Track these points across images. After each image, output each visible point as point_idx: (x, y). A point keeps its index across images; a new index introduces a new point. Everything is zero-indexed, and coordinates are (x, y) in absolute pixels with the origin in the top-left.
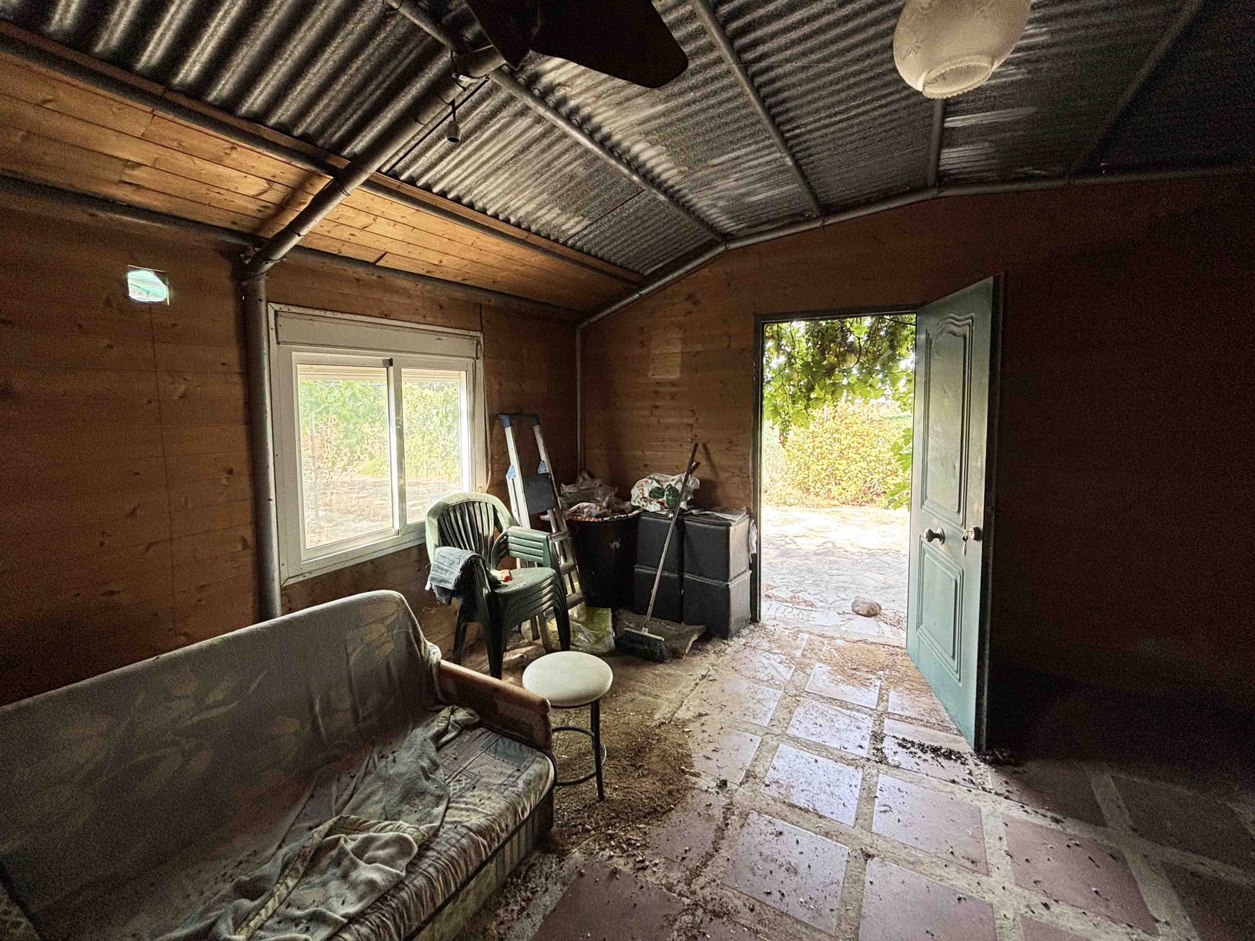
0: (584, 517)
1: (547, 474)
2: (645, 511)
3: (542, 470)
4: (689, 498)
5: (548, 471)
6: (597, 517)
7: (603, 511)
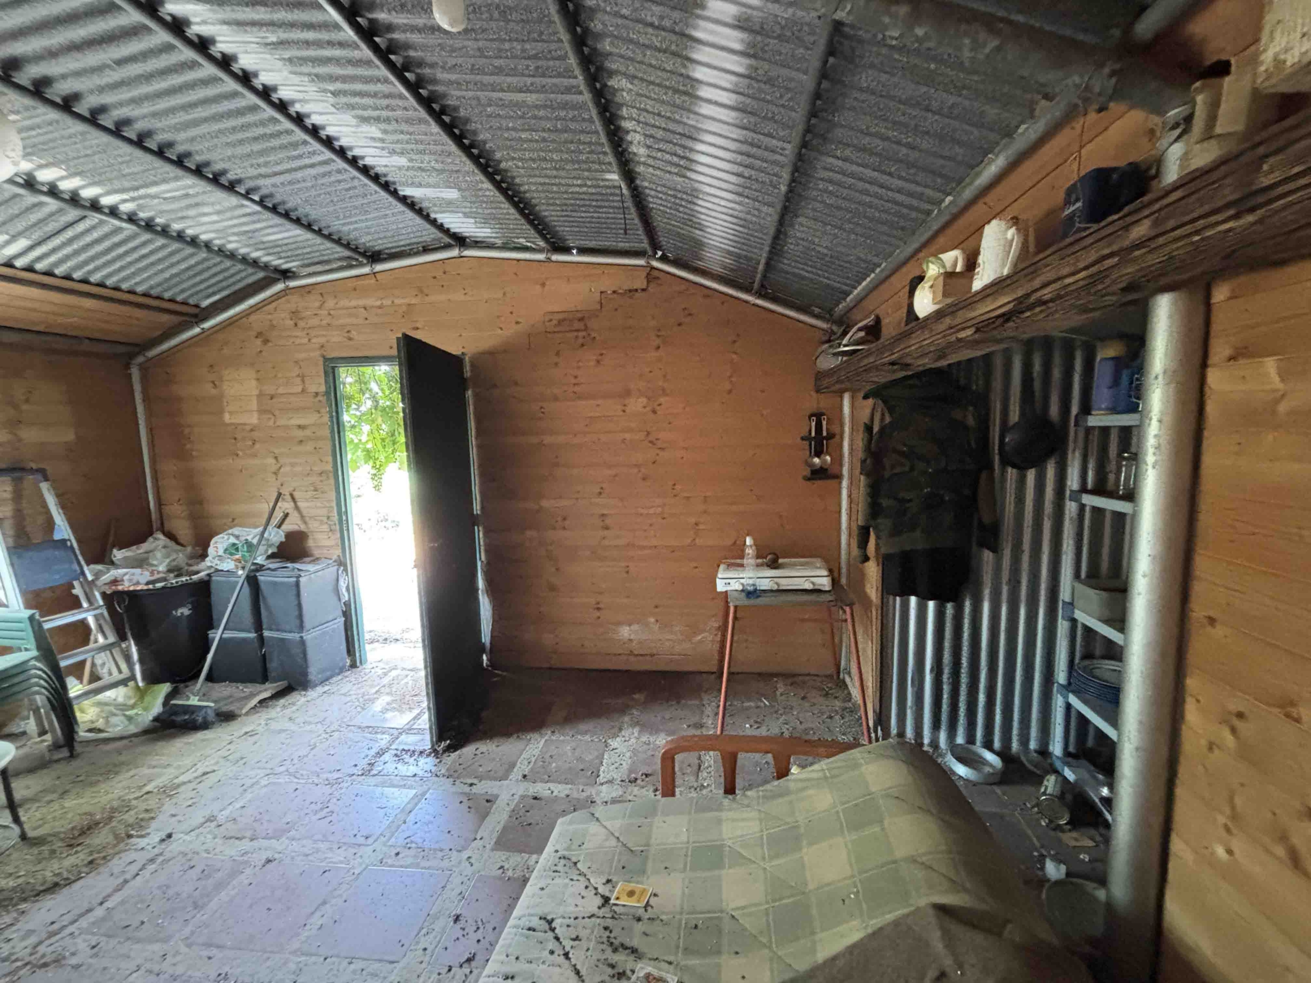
0: (126, 586)
1: (64, 541)
2: (217, 571)
3: (57, 536)
4: (270, 552)
5: (66, 537)
6: (148, 583)
7: (156, 576)
